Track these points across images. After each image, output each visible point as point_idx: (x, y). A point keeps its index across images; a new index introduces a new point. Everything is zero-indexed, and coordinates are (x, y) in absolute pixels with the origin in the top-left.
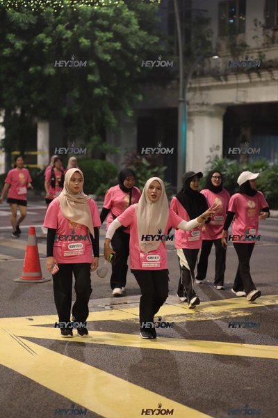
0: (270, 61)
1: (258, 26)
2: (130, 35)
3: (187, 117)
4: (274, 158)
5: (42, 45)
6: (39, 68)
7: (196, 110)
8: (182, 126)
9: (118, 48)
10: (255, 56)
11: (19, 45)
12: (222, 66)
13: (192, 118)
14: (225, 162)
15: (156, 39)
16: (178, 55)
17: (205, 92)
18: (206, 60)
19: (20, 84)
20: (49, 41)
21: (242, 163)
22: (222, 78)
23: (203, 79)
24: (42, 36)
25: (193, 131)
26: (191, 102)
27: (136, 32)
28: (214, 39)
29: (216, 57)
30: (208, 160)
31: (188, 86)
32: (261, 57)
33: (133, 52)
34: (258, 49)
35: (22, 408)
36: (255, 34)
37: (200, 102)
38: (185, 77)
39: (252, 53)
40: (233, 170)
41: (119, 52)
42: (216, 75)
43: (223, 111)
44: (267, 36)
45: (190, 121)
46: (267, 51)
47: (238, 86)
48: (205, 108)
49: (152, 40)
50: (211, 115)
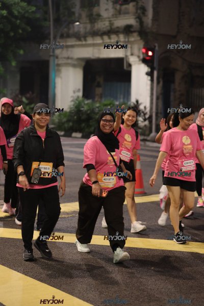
0: (118, 27)
1: (109, 2)
2: (14, 5)
3: (56, 68)
4: (120, 98)
7: (63, 62)
8: (52, 74)
9: (5, 15)
10: (107, 23)
12: (82, 31)
13: (60, 68)
14: (83, 101)
15: (34, 9)
16: (50, 21)
17: (70, 49)
18: (71, 26)
21: (97, 101)
22: (82, 39)
23: (69, 40)
25: (61, 78)
26: (60, 57)
27: (18, 3)
28: (77, 9)
29: (78, 23)
30: (72, 99)
32: (111, 24)
33: (16, 18)
34: (109, 18)
36: (106, 7)
37: (66, 56)
38: (55, 38)
39: (105, 21)
40: (89, 107)
41: (6, 17)
42: (78, 37)
43: (83, 64)
44: (116, 9)
45: (59, 71)
46: (115, 20)
47: (94, 45)
48: (70, 61)
49: (30, 9)
50: (74, 66)
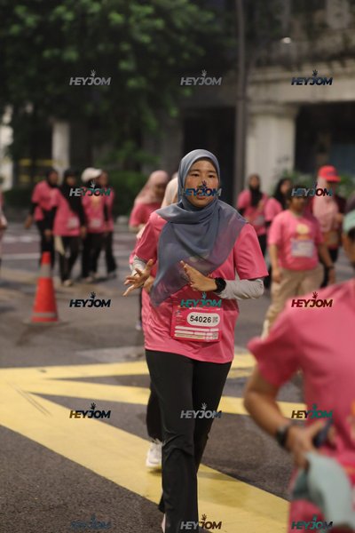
2: (175, 11)
5: (60, 21)
6: (56, 52)
9: (160, 28)
10: (339, 39)
11: (31, 20)
13: (255, 120)
16: (237, 37)
17: (273, 86)
18: (274, 44)
19: (32, 72)
20: (69, 16)
22: (294, 67)
23: (270, 69)
24: (60, 9)
26: (254, 100)
27: (184, 7)
28: (285, 16)
29: (287, 40)
31: (250, 78)
32: (346, 41)
33: (179, 32)
34: (343, 30)
35: (31, 481)
36: (338, 10)
37: (265, 99)
39: (334, 35)
41: (161, 33)
43: (295, 111)
48: (271, 108)
50: (279, 116)
